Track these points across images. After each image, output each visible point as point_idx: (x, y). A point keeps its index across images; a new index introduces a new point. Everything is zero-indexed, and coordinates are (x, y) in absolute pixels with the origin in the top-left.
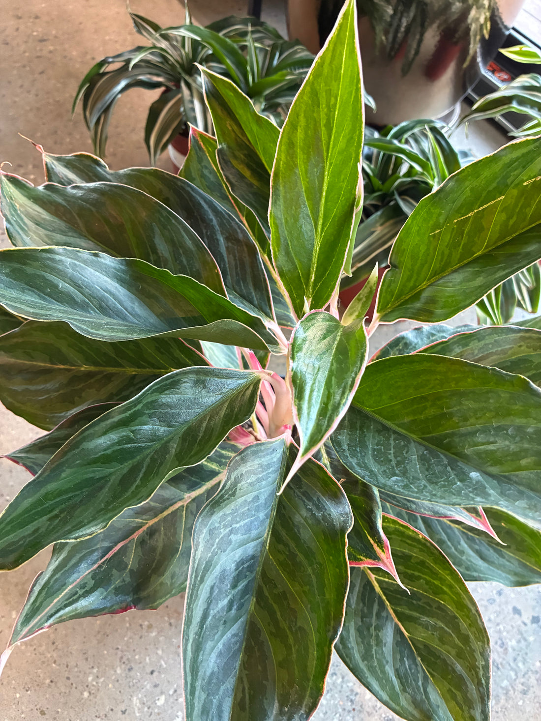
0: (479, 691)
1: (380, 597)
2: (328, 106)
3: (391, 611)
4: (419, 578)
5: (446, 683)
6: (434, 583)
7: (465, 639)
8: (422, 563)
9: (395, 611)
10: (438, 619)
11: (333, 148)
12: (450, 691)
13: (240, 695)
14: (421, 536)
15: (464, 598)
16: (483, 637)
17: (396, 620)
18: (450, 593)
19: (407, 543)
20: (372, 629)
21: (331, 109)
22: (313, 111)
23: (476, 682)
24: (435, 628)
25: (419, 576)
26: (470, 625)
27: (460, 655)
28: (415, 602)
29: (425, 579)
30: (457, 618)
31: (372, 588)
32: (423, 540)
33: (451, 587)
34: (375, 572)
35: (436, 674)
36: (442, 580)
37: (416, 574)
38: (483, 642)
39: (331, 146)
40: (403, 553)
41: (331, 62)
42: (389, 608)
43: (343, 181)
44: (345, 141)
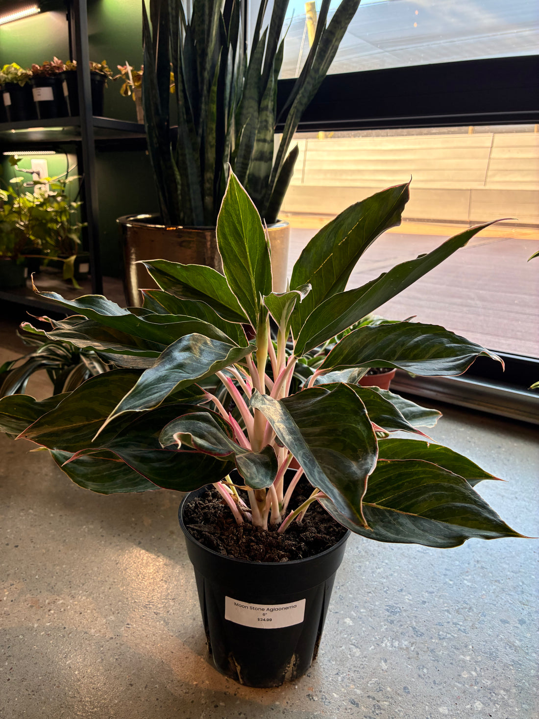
0: (479, 505)
1: (385, 510)
2: (236, 215)
3: (398, 511)
4: (403, 484)
5: (457, 517)
6: (414, 479)
7: (451, 489)
8: (400, 475)
9: (400, 510)
10: (429, 492)
11: (245, 231)
12: (462, 519)
13: (328, 472)
14: (389, 462)
15: (436, 471)
16: (460, 480)
17: (405, 513)
18: (426, 476)
19: (384, 472)
20: (393, 522)
21: (238, 216)
22: (230, 219)
23: (473, 502)
24: (430, 497)
25: (403, 483)
26: (448, 481)
27: (454, 499)
28: (409, 495)
29: (407, 482)
30: (438, 484)
31: (378, 509)
32: (392, 463)
33: (424, 472)
34: (374, 501)
35: (448, 518)
36: (417, 473)
37: (400, 483)
38: (462, 482)
39: (244, 231)
40: (384, 479)
41: (231, 199)
42: (396, 510)
43: (257, 241)
44: (251, 224)
